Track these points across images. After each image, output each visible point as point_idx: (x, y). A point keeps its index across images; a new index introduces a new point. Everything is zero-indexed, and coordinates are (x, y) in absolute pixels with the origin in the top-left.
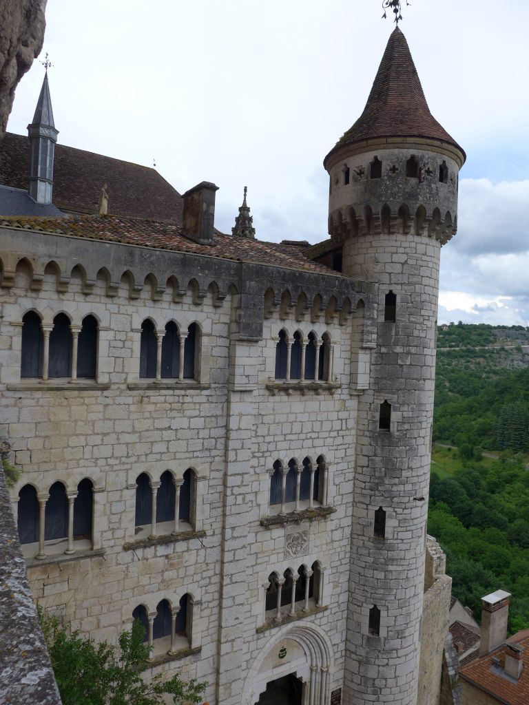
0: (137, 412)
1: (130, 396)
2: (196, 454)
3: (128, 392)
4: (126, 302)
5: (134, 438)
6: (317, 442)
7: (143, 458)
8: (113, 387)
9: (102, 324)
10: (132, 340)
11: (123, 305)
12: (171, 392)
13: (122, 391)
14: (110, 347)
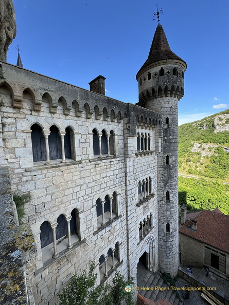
0: (94, 172)
1: (90, 165)
2: (116, 185)
4: (85, 120)
5: (94, 184)
6: (149, 172)
7: (98, 192)
8: (83, 162)
9: (75, 131)
10: (89, 139)
12: (106, 161)
13: (87, 163)
14: (80, 142)
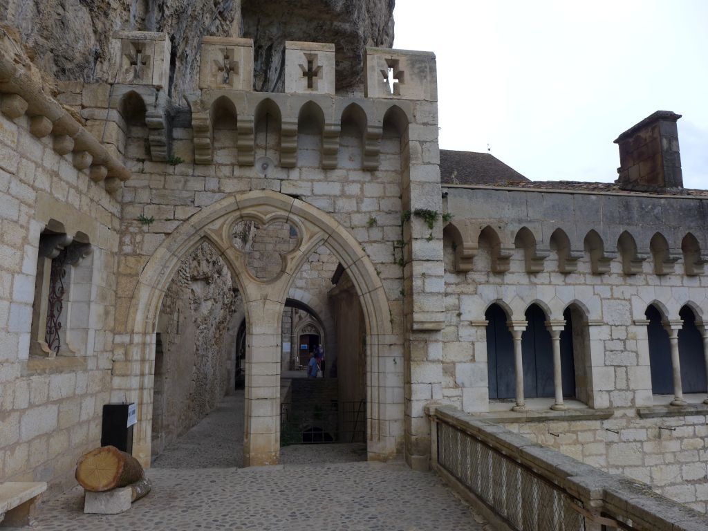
0: (654, 453)
1: (642, 427)
3: (638, 420)
4: (620, 280)
8: (618, 413)
9: (592, 316)
10: (635, 338)
11: (617, 286)
12: (700, 419)
13: (629, 420)
14: (606, 350)
